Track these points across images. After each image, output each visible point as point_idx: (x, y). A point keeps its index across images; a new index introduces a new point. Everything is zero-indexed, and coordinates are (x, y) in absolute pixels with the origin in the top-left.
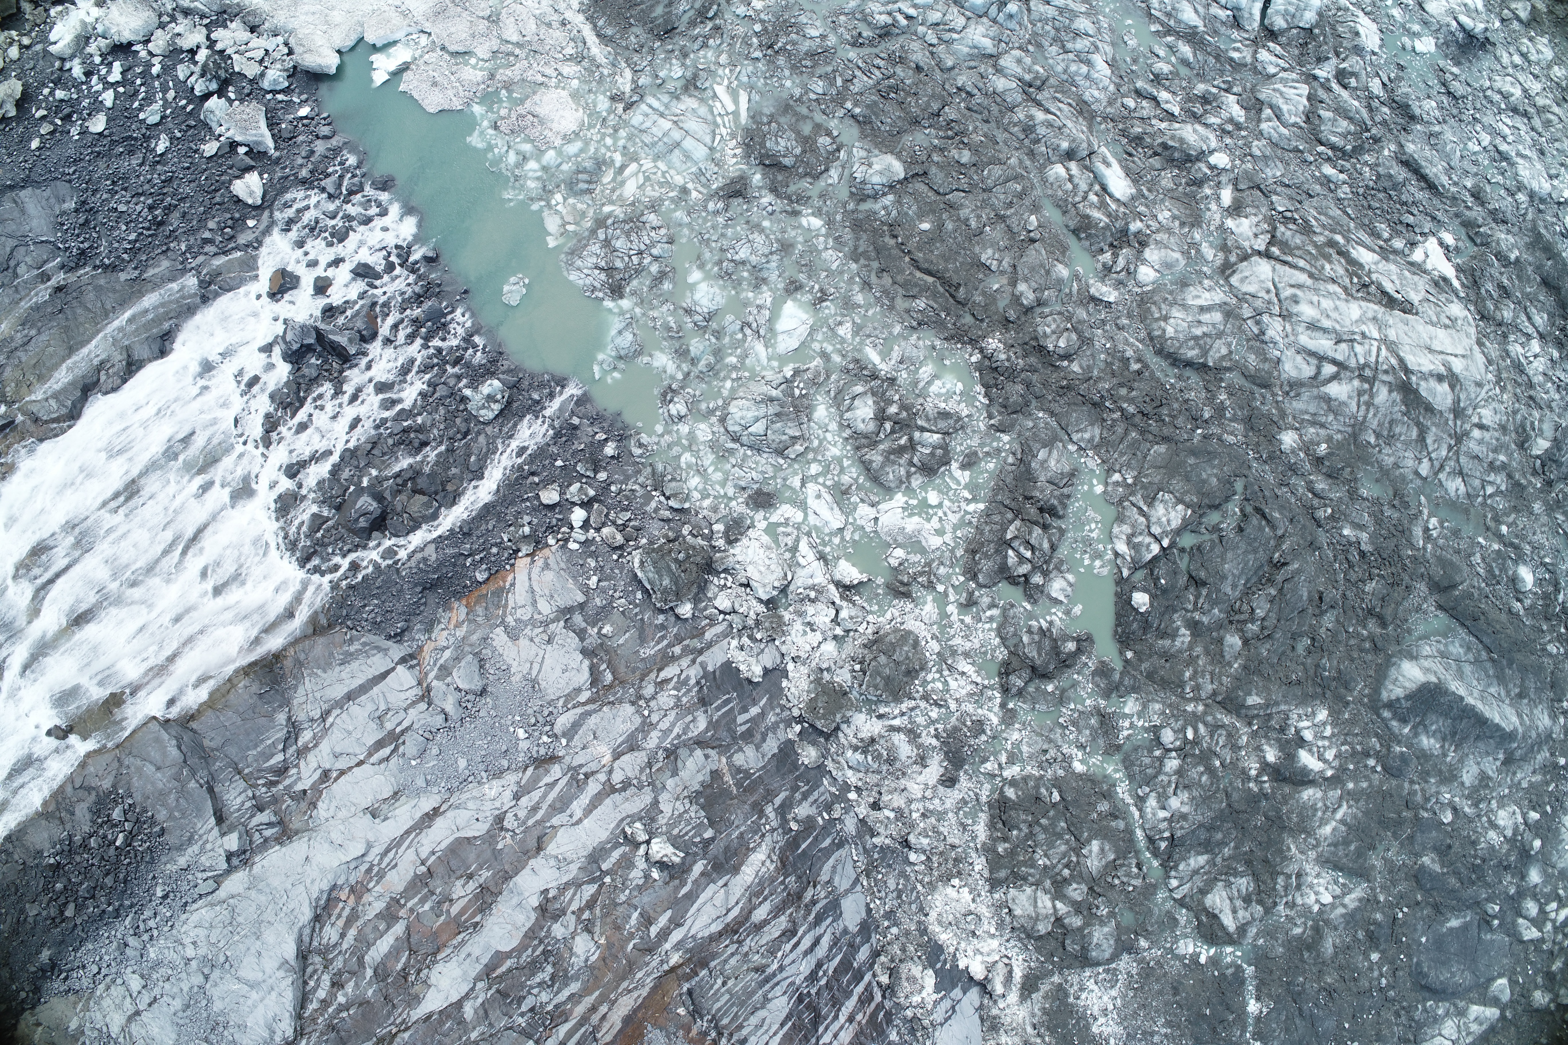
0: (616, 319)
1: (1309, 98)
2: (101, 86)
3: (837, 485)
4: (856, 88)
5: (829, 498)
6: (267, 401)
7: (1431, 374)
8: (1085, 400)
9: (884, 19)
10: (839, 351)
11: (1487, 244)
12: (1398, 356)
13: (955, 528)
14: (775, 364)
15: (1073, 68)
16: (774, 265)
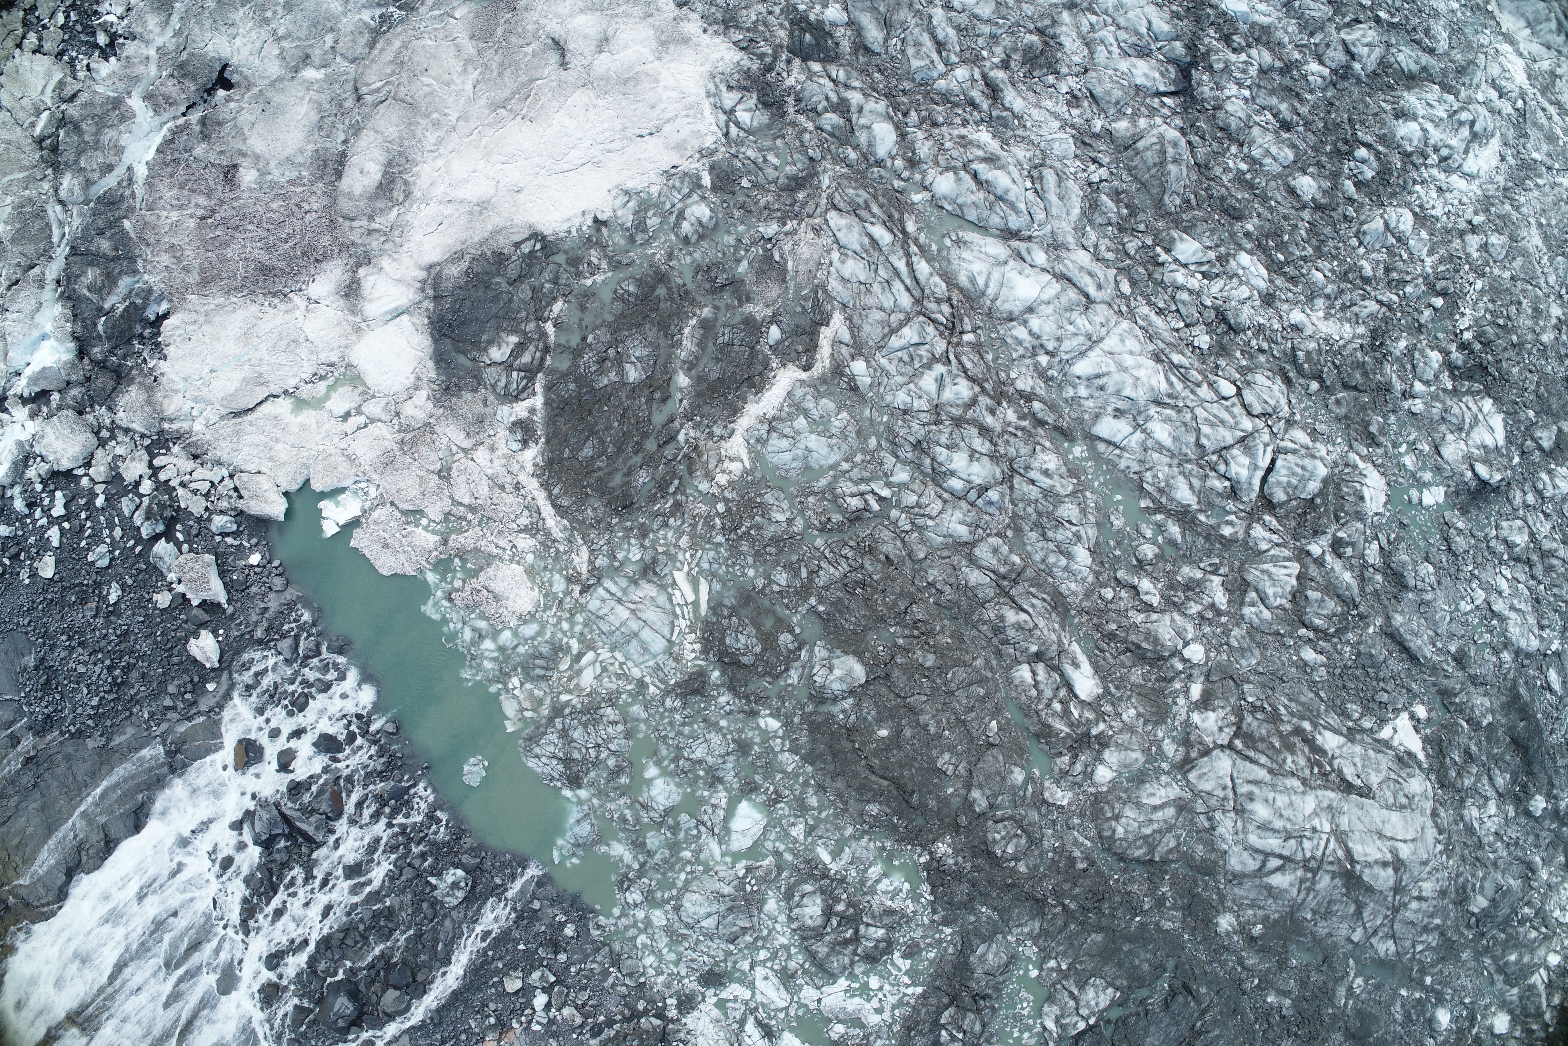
0: (575, 809)
1: (1299, 577)
2: (44, 521)
3: (784, 969)
4: (820, 581)
5: (775, 981)
6: (243, 886)
7: (1376, 862)
8: (1029, 897)
9: (855, 503)
10: (791, 851)
11: (1461, 711)
12: (1346, 846)
13: (894, 1007)
14: (728, 859)
15: (1052, 559)
16: (730, 765)
